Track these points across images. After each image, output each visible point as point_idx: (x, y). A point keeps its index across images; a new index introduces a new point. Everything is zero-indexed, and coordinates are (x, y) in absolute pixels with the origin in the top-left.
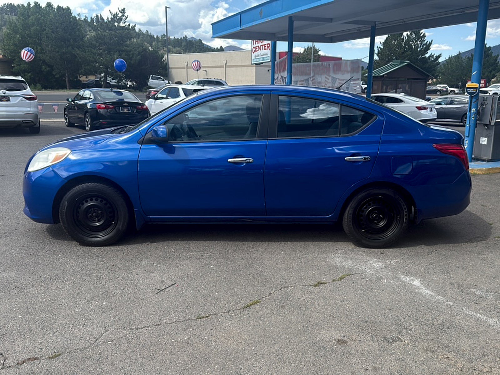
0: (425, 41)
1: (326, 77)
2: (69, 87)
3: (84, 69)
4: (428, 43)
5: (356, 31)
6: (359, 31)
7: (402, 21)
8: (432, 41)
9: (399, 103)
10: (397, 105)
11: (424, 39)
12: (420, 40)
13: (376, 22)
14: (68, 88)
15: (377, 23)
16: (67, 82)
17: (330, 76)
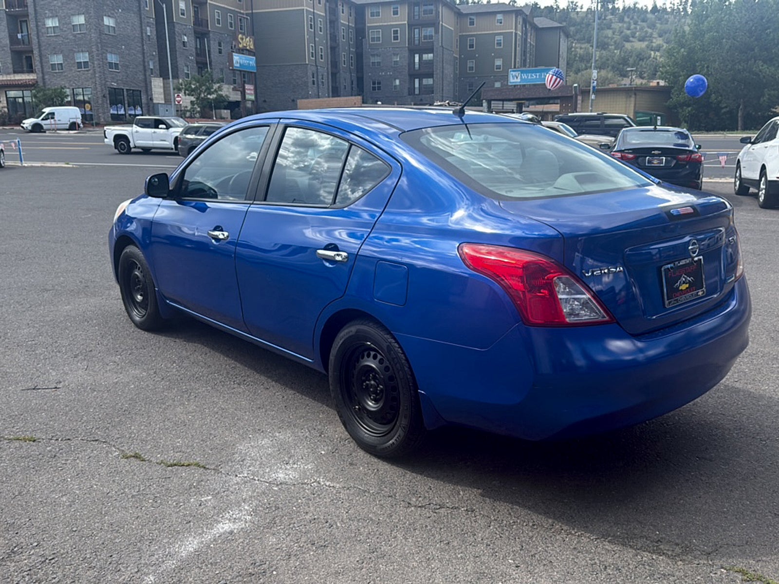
2: (741, 127)
3: (767, 96)
14: (739, 128)
16: (739, 119)
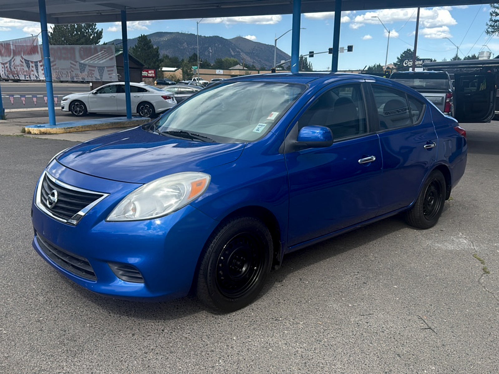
0: (96, 29)
1: (71, 63)
4: (99, 31)
5: (95, 14)
6: (99, 14)
7: (154, 8)
8: (102, 30)
9: (144, 93)
10: (142, 95)
11: (95, 27)
12: (91, 28)
13: (125, 6)
15: (127, 8)
17: (76, 62)
